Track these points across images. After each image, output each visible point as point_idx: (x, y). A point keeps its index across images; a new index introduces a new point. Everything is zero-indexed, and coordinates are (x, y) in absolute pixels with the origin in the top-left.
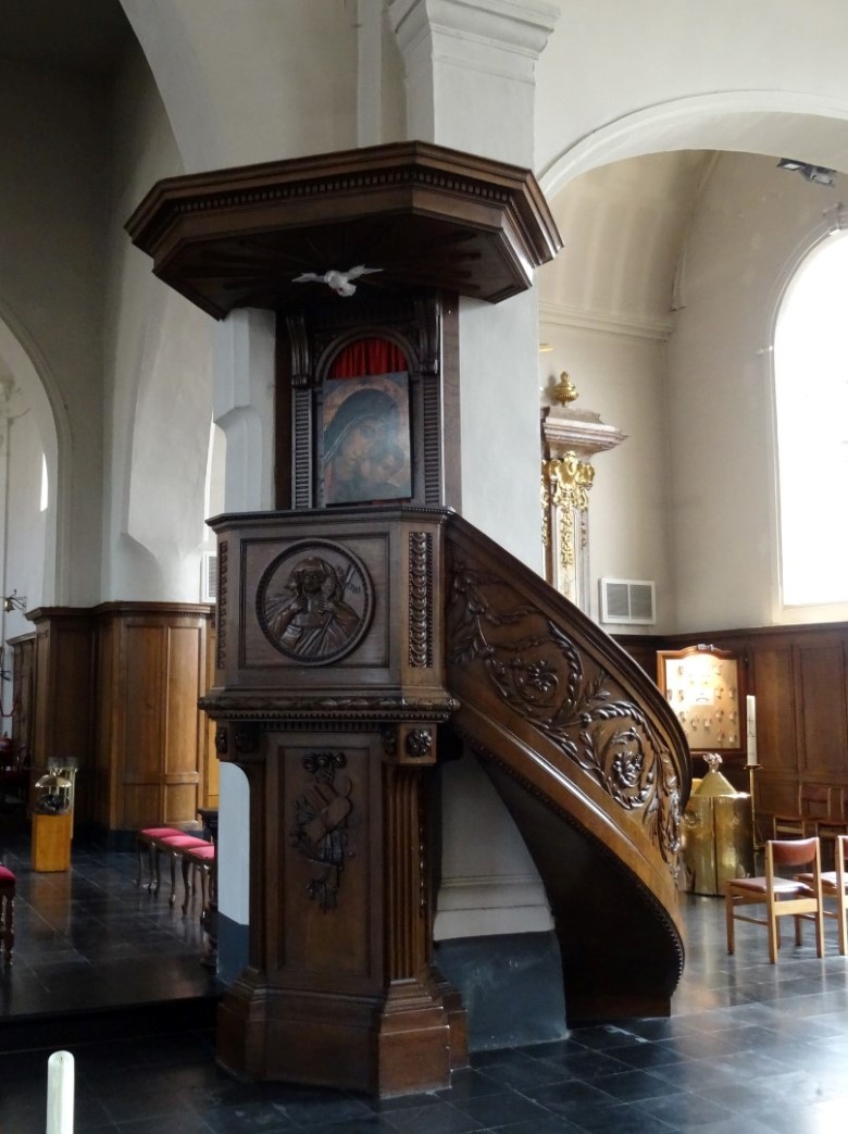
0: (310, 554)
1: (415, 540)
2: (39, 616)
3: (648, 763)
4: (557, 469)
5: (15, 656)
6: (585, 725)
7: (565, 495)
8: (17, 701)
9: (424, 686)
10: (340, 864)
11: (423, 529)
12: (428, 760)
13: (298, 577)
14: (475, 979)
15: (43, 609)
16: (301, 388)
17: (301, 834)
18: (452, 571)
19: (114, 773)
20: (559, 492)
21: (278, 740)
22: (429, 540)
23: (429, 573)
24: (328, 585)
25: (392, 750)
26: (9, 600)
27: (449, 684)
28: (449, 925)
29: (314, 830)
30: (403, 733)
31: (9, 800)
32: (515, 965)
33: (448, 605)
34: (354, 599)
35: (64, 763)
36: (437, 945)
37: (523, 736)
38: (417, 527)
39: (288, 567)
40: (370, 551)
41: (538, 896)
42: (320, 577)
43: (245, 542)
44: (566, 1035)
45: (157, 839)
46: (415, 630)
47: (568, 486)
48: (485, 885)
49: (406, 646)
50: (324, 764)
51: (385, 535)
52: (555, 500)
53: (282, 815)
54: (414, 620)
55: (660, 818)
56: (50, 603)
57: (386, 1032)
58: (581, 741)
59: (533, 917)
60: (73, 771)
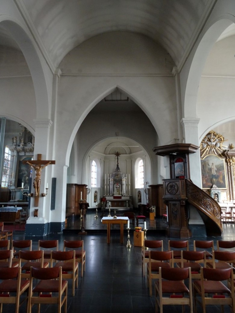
0: (171, 183)
1: (182, 182)
2: (150, 186)
3: (211, 205)
4: (231, 160)
5: (148, 191)
6: (202, 201)
7: (233, 164)
8: (149, 198)
9: (183, 196)
10: (176, 215)
11: (182, 181)
12: (185, 204)
13: (170, 185)
14: (194, 229)
15: (150, 185)
16: (172, 164)
17: (173, 212)
18: (187, 184)
19: (160, 208)
20: (232, 164)
21: (170, 202)
22: (183, 182)
23: (184, 185)
24: (173, 187)
25: (180, 203)
26: (147, 183)
27: (187, 197)
28: (191, 223)
29: (174, 211)
30: (181, 201)
31: (147, 212)
32: (199, 228)
33: (186, 188)
34: (176, 188)
35: (154, 206)
36: (189, 225)
37: (195, 202)
38: (182, 180)
39: (170, 184)
40: (177, 183)
41: (202, 220)
42: (173, 185)
43: (165, 182)
44: (206, 236)
45: (164, 216)
46: (182, 191)
47: (233, 162)
48: (195, 219)
49: (181, 193)
50: (174, 205)
51: (179, 181)
52: (231, 165)
53: (171, 210)
54: (182, 190)
55: (214, 212)
56: (151, 184)
57: (181, 232)
58: (202, 203)
59: (202, 223)
60: (155, 207)
